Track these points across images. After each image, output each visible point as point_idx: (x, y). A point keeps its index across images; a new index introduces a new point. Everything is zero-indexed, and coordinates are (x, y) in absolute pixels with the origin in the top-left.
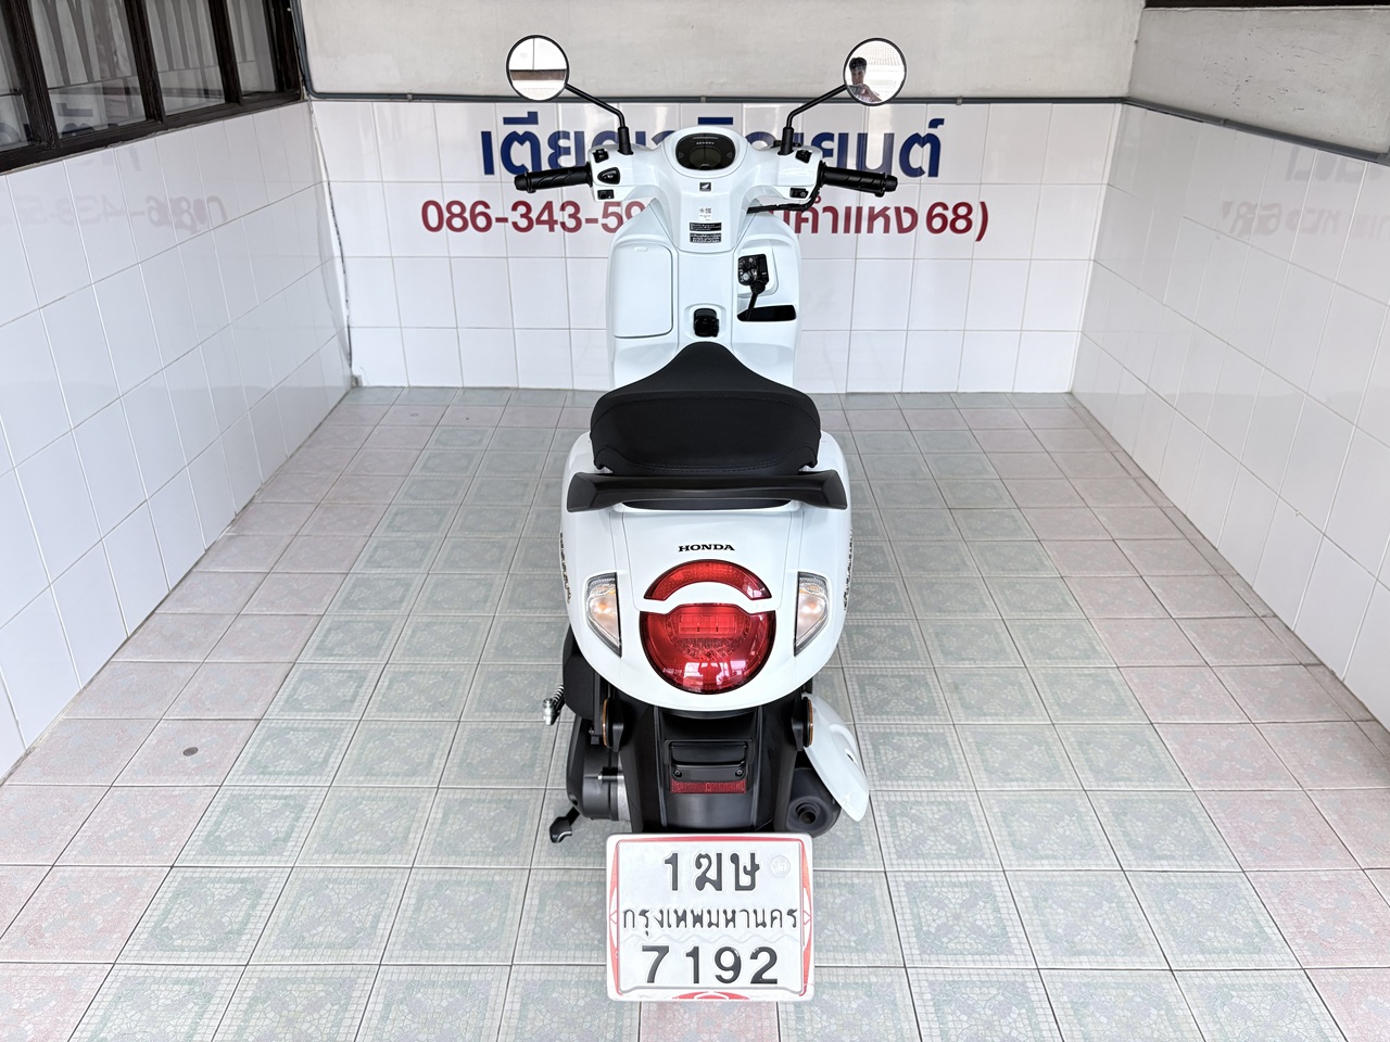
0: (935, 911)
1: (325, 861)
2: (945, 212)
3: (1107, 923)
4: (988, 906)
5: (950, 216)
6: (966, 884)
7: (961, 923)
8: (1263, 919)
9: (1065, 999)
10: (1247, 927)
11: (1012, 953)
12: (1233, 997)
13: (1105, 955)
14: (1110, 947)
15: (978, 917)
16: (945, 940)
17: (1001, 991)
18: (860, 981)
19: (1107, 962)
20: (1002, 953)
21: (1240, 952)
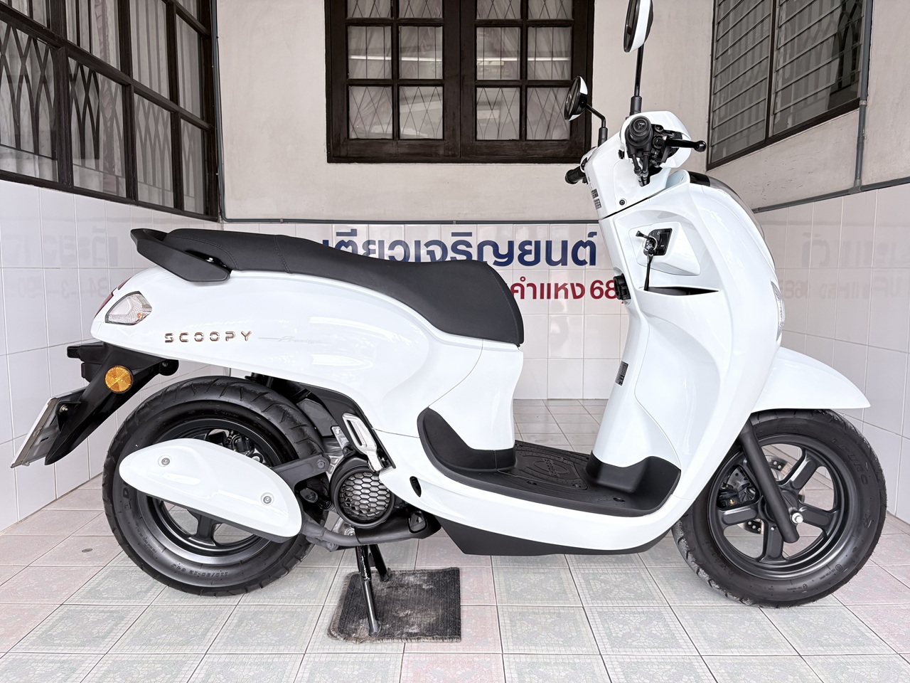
0: (621, 626)
1: (173, 602)
2: (601, 286)
3: (750, 632)
4: (660, 623)
5: (605, 289)
6: (643, 612)
7: (641, 632)
8: (863, 629)
9: (723, 671)
10: (852, 633)
11: (680, 647)
12: (848, 669)
13: (750, 648)
14: (753, 644)
15: (653, 629)
16: (630, 641)
17: (674, 667)
18: (567, 662)
19: (752, 652)
20: (672, 647)
21: (849, 645)
